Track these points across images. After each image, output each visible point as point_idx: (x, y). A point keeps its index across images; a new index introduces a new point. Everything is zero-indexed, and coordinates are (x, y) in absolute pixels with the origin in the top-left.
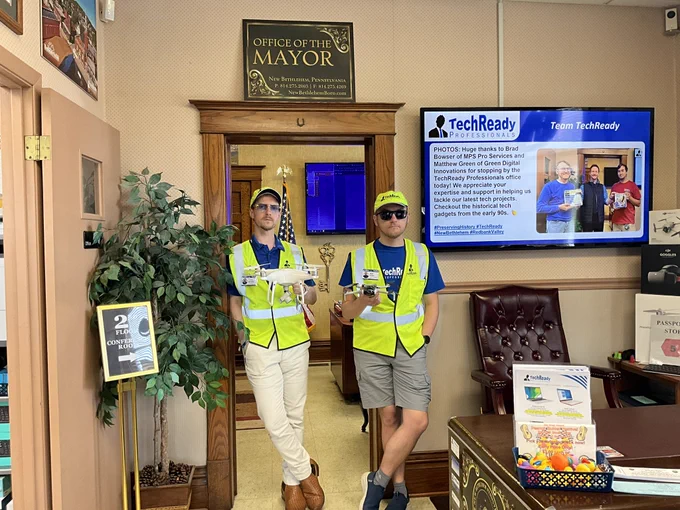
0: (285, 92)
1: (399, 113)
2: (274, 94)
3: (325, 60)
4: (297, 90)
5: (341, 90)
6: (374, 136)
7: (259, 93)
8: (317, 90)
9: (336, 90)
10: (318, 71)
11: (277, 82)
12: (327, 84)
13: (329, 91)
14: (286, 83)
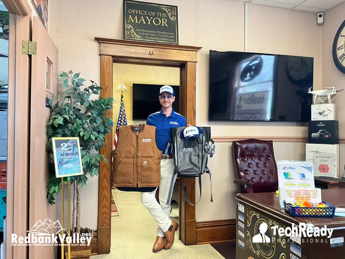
0: (144, 37)
1: (199, 52)
2: (138, 38)
3: (164, 23)
4: (150, 36)
5: (172, 38)
6: (186, 62)
7: (131, 37)
8: (160, 37)
9: (169, 38)
10: (161, 28)
11: (140, 32)
12: (165, 35)
13: (166, 38)
14: (144, 32)
